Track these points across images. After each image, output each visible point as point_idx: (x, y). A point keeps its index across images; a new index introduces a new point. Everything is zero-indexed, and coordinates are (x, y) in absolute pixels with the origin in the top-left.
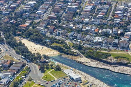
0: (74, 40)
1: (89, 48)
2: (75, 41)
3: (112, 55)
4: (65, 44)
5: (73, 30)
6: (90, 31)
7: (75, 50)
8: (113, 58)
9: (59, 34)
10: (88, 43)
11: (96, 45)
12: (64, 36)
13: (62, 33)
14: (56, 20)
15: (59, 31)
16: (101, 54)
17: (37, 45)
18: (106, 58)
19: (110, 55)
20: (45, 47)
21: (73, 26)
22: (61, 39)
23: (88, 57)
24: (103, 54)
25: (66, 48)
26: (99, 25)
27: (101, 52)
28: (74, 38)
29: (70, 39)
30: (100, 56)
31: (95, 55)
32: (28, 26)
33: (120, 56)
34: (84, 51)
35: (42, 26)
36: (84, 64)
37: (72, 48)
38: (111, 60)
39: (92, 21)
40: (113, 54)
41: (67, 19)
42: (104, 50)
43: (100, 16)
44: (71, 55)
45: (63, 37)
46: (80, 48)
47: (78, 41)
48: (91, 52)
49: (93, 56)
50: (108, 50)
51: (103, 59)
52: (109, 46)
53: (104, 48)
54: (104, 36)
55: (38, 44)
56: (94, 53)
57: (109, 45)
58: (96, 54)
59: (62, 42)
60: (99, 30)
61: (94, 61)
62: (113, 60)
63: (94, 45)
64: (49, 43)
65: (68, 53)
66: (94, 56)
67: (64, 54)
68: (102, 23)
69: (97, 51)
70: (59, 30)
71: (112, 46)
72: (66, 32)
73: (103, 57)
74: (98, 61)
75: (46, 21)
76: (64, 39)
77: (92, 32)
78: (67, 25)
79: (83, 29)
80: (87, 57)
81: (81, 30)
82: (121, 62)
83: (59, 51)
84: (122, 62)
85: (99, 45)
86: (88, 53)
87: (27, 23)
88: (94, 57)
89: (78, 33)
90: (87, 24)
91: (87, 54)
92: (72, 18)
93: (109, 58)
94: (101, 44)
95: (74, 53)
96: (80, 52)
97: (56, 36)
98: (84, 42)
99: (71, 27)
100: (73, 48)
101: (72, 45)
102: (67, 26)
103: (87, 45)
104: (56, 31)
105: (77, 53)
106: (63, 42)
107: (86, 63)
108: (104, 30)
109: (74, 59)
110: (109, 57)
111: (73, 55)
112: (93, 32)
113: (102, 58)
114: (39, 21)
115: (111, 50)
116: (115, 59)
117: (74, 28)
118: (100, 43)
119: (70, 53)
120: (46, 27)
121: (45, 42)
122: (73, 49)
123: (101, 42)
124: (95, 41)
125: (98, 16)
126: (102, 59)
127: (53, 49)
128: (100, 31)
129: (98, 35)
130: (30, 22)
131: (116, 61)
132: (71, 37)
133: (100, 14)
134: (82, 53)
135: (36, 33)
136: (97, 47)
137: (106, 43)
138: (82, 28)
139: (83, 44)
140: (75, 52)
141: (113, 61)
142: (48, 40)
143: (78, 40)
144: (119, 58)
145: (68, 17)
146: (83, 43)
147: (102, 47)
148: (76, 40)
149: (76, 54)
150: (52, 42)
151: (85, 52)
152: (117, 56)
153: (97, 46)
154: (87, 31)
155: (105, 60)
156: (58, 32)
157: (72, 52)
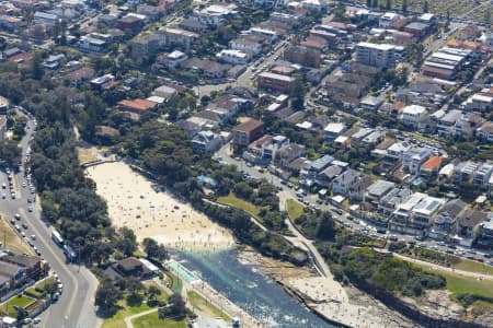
0: (316, 192)
1: (362, 239)
2: (320, 196)
3: (448, 285)
4: (267, 208)
5: (335, 150)
6: (404, 164)
7: (301, 237)
8: (450, 296)
9: (268, 156)
10: (369, 214)
11: (399, 229)
12: (284, 168)
13: (278, 157)
14: (282, 98)
15: (270, 147)
16: (403, 272)
17: (161, 194)
18: (418, 293)
19: (441, 283)
20: (186, 208)
21: (343, 133)
22: (265, 180)
23: (345, 277)
24: (412, 271)
25: (269, 224)
26: (458, 138)
27: (405, 262)
28: (322, 183)
29: (304, 186)
30: (397, 280)
31: (376, 273)
32: (157, 110)
33: (487, 296)
34: (339, 248)
35: (211, 116)
36: (311, 304)
37: (291, 228)
38: (436, 305)
39: (434, 119)
40: (458, 280)
41: (337, 97)
42: (427, 256)
43: (479, 102)
44: (276, 256)
45: (277, 174)
46: (324, 231)
47: (330, 202)
48: (363, 257)
49: (363, 277)
50: (443, 259)
51: (404, 294)
52: (456, 242)
53: (431, 245)
54: (455, 191)
55: (163, 190)
56: (373, 263)
57: (456, 237)
58: (380, 272)
59: (260, 196)
60: (445, 163)
61: (365, 298)
62: (446, 308)
63: (393, 227)
64: (207, 192)
65: (268, 249)
66: (370, 276)
67: (249, 248)
68: (475, 132)
69: (395, 254)
70: (274, 142)
71: (469, 242)
72: (299, 153)
73: (404, 288)
74: (381, 304)
75: (240, 96)
76: (277, 182)
77: (411, 168)
78: (315, 125)
79: (377, 151)
80: (338, 278)
81: (369, 153)
82: (477, 321)
83: (235, 235)
84: (483, 324)
85: (412, 231)
86: (351, 259)
87: (159, 94)
88: (369, 281)
89: (344, 164)
90: (410, 127)
91: (344, 264)
92: (360, 97)
93: (433, 295)
94: (424, 227)
95: (290, 251)
96: (320, 251)
97: (254, 164)
98: (354, 207)
99: (331, 133)
100: (299, 227)
101: (299, 213)
102: (314, 129)
103: (362, 223)
104: (259, 146)
105: (306, 253)
106: (267, 196)
107: (324, 301)
108: (468, 167)
109: (279, 279)
110: (433, 292)
111: (285, 259)
112: (416, 169)
113: (400, 289)
114: (214, 94)
115: (453, 261)
116: (455, 307)
117: (341, 139)
118: (421, 224)
119: (274, 245)
120: (229, 123)
121: (195, 186)
122: (295, 232)
123: (426, 220)
124: (401, 210)
125: (470, 100)
126: (398, 295)
127: (214, 221)
128: (448, 170)
129: (432, 184)
130: (169, 90)
131: (453, 316)
132: (310, 177)
133: (485, 90)
134: (326, 256)
135: (167, 142)
136: (402, 239)
137: (445, 226)
138: (373, 146)
139: (348, 215)
140: (298, 249)
141: (441, 311)
142: (208, 180)
143: (335, 195)
144: (478, 302)
145: (342, 90)
146: (351, 212)
147: (422, 240)
148: (328, 194)
149: (299, 256)
150: (221, 191)
151: (340, 252)
152: (472, 293)
153: (403, 233)
154: (392, 160)
155: (408, 300)
156: (266, 150)
157: (284, 244)
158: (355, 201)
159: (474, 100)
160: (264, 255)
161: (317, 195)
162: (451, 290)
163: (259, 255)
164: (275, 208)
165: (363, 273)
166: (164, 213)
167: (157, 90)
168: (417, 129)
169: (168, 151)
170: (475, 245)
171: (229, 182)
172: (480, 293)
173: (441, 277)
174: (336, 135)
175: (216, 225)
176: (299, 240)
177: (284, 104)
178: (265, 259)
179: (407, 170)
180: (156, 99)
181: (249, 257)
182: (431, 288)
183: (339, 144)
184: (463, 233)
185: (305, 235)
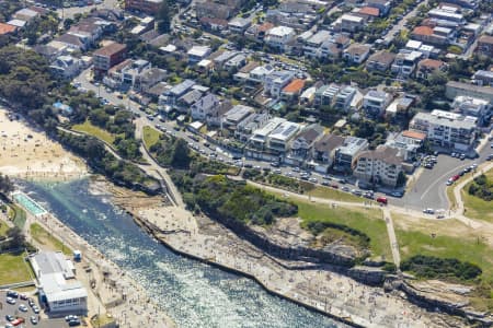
0: (175, 118)
1: (218, 167)
2: (179, 123)
3: (300, 212)
4: (123, 135)
5: (197, 75)
6: (266, 88)
7: (155, 166)
8: (301, 224)
9: (128, 82)
10: (226, 141)
11: (255, 155)
12: (144, 94)
13: (137, 82)
15: (131, 72)
16: (255, 200)
17: (15, 122)
18: (269, 221)
19: (292, 211)
20: (40, 137)
21: (207, 56)
22: (123, 107)
23: (197, 206)
24: (264, 199)
25: (123, 153)
26: (324, 60)
27: (259, 190)
28: (180, 110)
29: (162, 112)
30: (248, 208)
31: (228, 202)
32: (15, 35)
33: (337, 222)
34: (193, 176)
35: (73, 40)
36: (159, 235)
37: (145, 156)
38: (286, 233)
39: (301, 41)
40: (310, 207)
42: (282, 183)
43: (348, 22)
44: (129, 185)
45: (136, 100)
46: (178, 158)
47: (188, 128)
48: (215, 185)
49: (215, 206)
50: (297, 185)
51: (254, 223)
52: (312, 168)
53: (286, 172)
54: (315, 115)
55: (18, 118)
56: (226, 191)
57: (312, 163)
58: (232, 200)
59: (117, 123)
60: (307, 86)
61: (216, 227)
62: (296, 236)
63: (249, 154)
64: (62, 119)
65: (121, 178)
66: (221, 205)
68: (341, 54)
69: (249, 182)
70: (135, 66)
71: (324, 168)
72: (161, 78)
73: (254, 216)
74: (231, 234)
75: (105, 18)
76: (134, 108)
77: (272, 92)
78: (179, 48)
79: (239, 75)
80: (190, 207)
81: (231, 77)
82: (325, 250)
83: (88, 164)
84: (332, 252)
85: (268, 158)
86: (205, 187)
87: (21, 18)
88: (220, 210)
89: (205, 89)
90: (276, 50)
91: (196, 192)
92: (229, 19)
93: (283, 223)
94: (280, 153)
95: (143, 179)
96: (173, 179)
97: (113, 90)
98: (211, 134)
99: (195, 57)
100: (154, 155)
101: (155, 140)
102: (177, 52)
103: (219, 149)
104: (119, 71)
105: (158, 181)
106: (123, 124)
107: (173, 231)
108: (329, 90)
109: (128, 209)
110: (284, 220)
111: (138, 188)
112: (277, 93)
113: (251, 218)
114: (78, 17)
115: (307, 188)
116: (305, 235)
117: (204, 63)
118: (277, 150)
119: (127, 174)
120: (90, 47)
121: (49, 113)
122: (149, 160)
123: (283, 146)
124: (258, 136)
125: (339, 21)
126: (248, 223)
127: (68, 150)
128: (309, 94)
129: (292, 109)
130: (30, 13)
131: (303, 244)
132: (170, 103)
133: (356, 10)
134: (179, 185)
135: (23, 68)
136: (257, 165)
137: (302, 152)
138: (235, 70)
139: (205, 141)
140: (152, 178)
141: (290, 240)
142: (64, 107)
143: (194, 120)
144: (329, 229)
145: (210, 12)
146: (208, 138)
147: (278, 166)
148: (187, 120)
149: (152, 186)
150: (77, 118)
151: (193, 180)
152: (323, 220)
153: (258, 160)
154: (254, 84)
155: (258, 229)
156: (126, 76)
157: (136, 173)
158: (213, 127)
159: (343, 21)
160: (117, 184)
161: (175, 122)
162: (302, 218)
163: (112, 184)
164: (131, 135)
165: (214, 202)
166: (16, 142)
167: (18, 12)
168: (283, 51)
169: (23, 77)
170: (331, 171)
171: (86, 109)
172: (331, 220)
173: (293, 204)
174: (200, 58)
175: (70, 154)
176: (153, 169)
177: (150, 26)
178: (118, 189)
179: (269, 94)
180: (17, 23)
181: (101, 188)
182: (282, 215)
183: (202, 67)
184: (319, 159)
185: (159, 163)
